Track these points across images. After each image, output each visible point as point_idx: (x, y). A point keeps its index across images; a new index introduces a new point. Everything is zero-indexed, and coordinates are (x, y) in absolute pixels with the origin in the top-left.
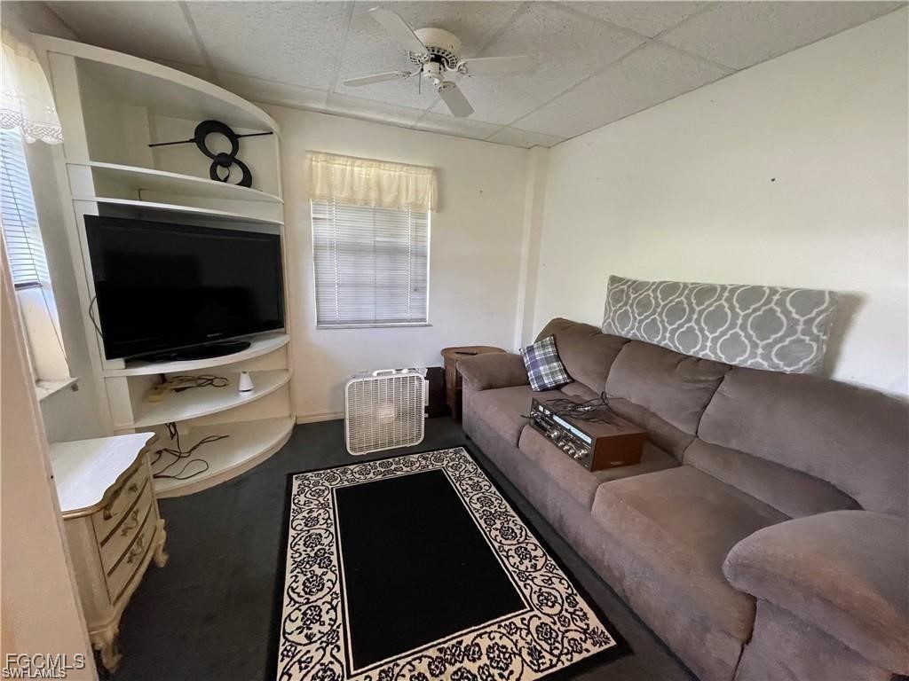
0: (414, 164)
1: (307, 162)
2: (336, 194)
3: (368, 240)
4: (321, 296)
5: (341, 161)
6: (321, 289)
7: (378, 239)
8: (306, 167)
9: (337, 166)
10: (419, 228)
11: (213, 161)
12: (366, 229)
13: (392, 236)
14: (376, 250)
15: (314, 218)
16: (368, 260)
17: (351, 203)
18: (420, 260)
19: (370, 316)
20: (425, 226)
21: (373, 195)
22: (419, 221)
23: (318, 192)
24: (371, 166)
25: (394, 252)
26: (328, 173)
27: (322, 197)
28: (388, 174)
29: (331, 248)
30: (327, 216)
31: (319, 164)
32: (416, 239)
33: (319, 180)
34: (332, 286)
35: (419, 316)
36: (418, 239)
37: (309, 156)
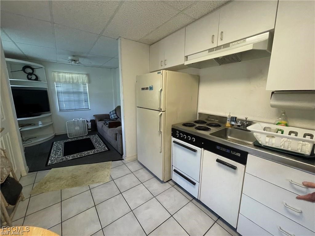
0: (81, 73)
1: (53, 74)
2: (61, 81)
3: (71, 91)
4: (60, 104)
5: (62, 73)
6: (59, 102)
7: (74, 90)
8: (53, 75)
9: (61, 75)
10: (85, 87)
11: (27, 74)
12: (70, 88)
13: (78, 89)
14: (74, 93)
15: (56, 86)
16: (72, 95)
17: (65, 82)
18: (86, 94)
19: (74, 108)
20: (86, 87)
21: (71, 81)
22: (85, 86)
23: (56, 80)
24: (70, 74)
25: (79, 93)
26: (59, 76)
27: (58, 81)
28: (75, 76)
29: (62, 93)
30: (60, 85)
31: (56, 74)
32: (84, 90)
33: (56, 77)
34: (63, 101)
35: (87, 108)
36: (85, 90)
37: (53, 72)
